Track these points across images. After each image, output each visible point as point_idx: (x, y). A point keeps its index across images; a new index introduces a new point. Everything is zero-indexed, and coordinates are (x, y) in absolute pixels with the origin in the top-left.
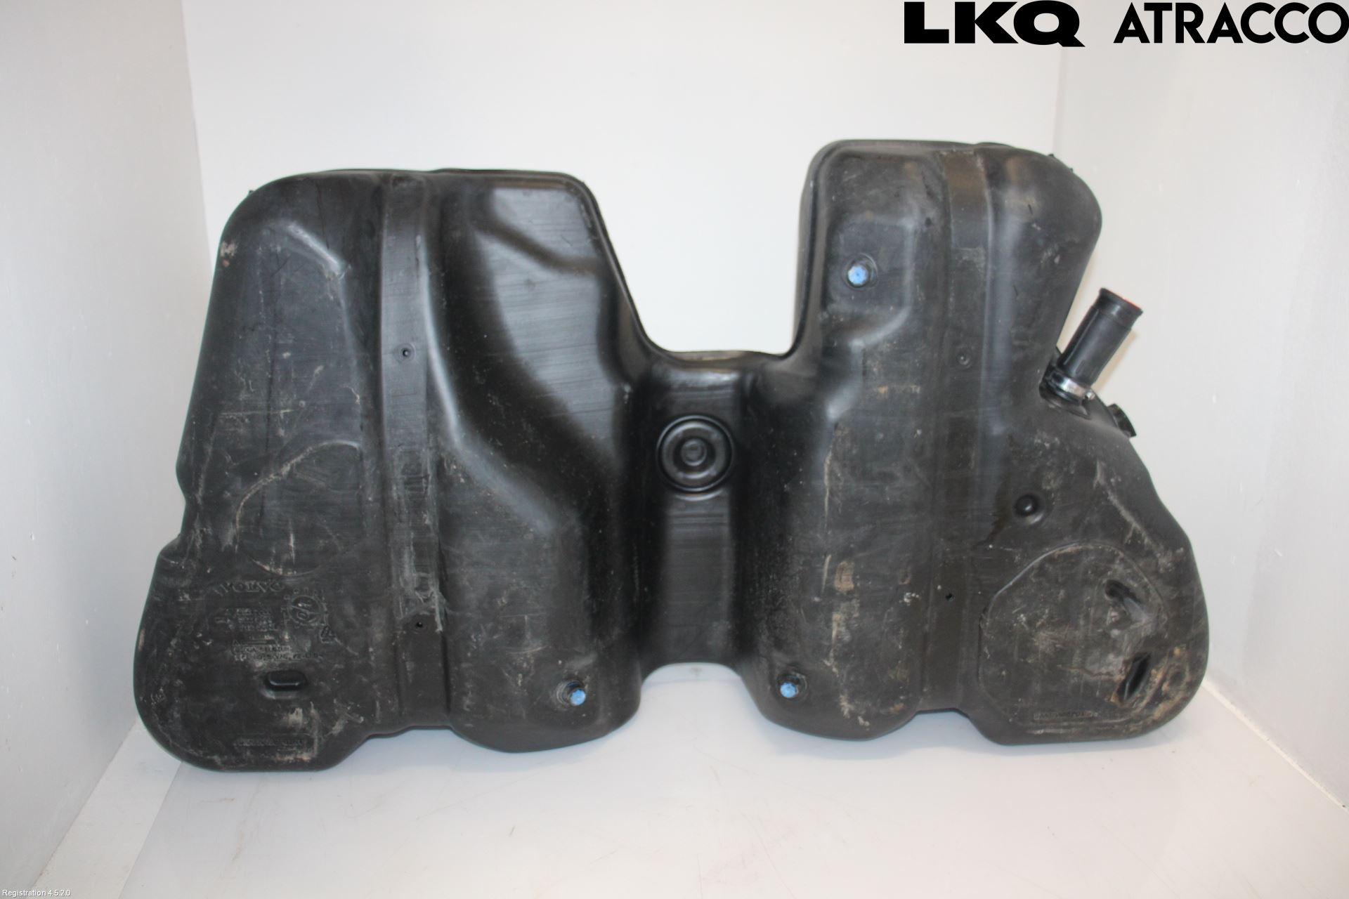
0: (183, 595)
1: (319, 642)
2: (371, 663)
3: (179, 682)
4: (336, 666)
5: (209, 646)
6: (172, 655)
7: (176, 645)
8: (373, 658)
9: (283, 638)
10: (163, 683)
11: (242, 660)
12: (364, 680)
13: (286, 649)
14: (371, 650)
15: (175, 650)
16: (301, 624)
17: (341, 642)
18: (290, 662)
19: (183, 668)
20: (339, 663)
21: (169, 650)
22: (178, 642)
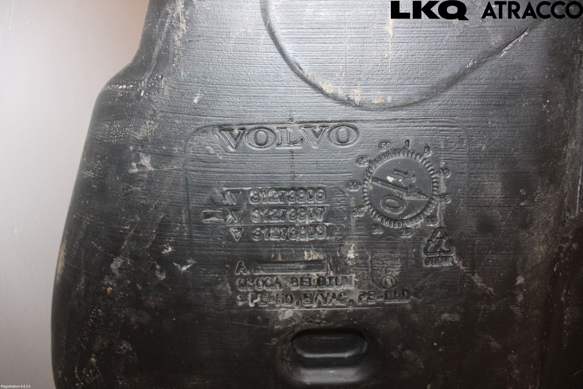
0: (138, 158)
1: (418, 265)
2: (516, 310)
3: (125, 346)
4: (445, 316)
5: (185, 273)
6: (112, 291)
7: (120, 269)
8: (520, 298)
9: (343, 257)
10: (97, 347)
11: (251, 305)
12: (494, 344)
13: (347, 281)
14: (520, 280)
15: (119, 282)
16: (386, 224)
17: (464, 265)
18: (351, 309)
19: (133, 319)
20: (451, 311)
21: (107, 281)
22: (124, 264)
